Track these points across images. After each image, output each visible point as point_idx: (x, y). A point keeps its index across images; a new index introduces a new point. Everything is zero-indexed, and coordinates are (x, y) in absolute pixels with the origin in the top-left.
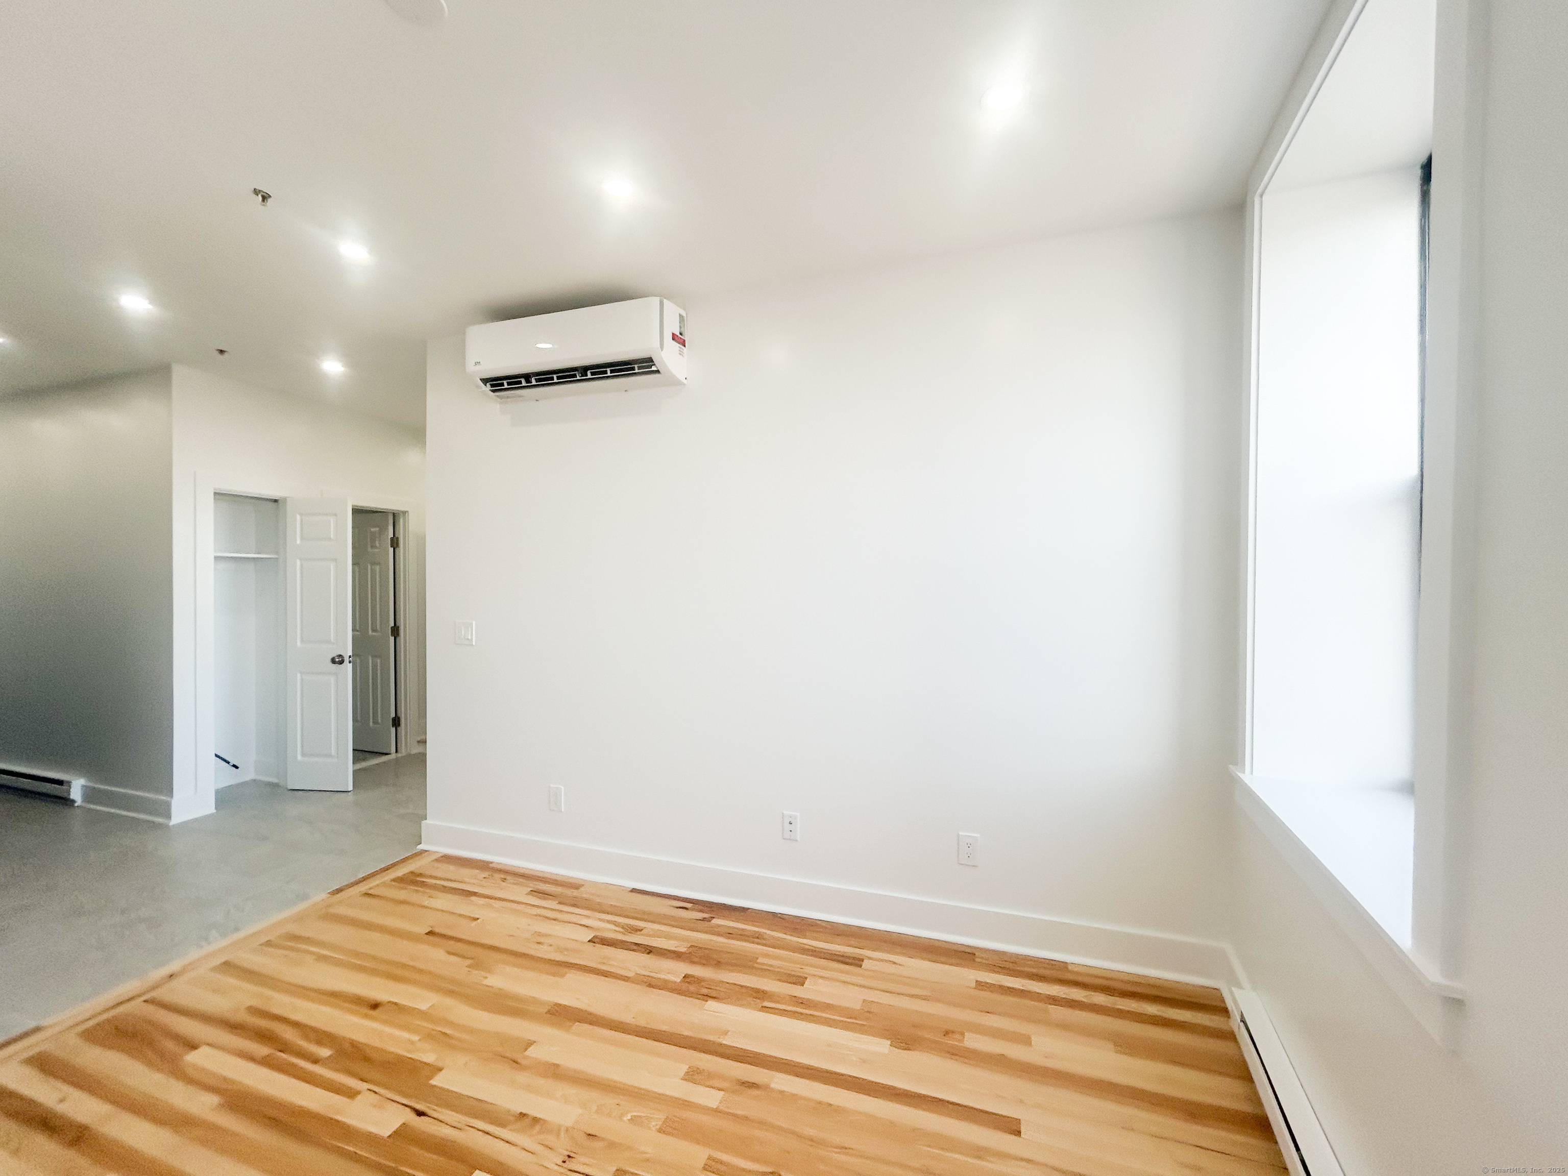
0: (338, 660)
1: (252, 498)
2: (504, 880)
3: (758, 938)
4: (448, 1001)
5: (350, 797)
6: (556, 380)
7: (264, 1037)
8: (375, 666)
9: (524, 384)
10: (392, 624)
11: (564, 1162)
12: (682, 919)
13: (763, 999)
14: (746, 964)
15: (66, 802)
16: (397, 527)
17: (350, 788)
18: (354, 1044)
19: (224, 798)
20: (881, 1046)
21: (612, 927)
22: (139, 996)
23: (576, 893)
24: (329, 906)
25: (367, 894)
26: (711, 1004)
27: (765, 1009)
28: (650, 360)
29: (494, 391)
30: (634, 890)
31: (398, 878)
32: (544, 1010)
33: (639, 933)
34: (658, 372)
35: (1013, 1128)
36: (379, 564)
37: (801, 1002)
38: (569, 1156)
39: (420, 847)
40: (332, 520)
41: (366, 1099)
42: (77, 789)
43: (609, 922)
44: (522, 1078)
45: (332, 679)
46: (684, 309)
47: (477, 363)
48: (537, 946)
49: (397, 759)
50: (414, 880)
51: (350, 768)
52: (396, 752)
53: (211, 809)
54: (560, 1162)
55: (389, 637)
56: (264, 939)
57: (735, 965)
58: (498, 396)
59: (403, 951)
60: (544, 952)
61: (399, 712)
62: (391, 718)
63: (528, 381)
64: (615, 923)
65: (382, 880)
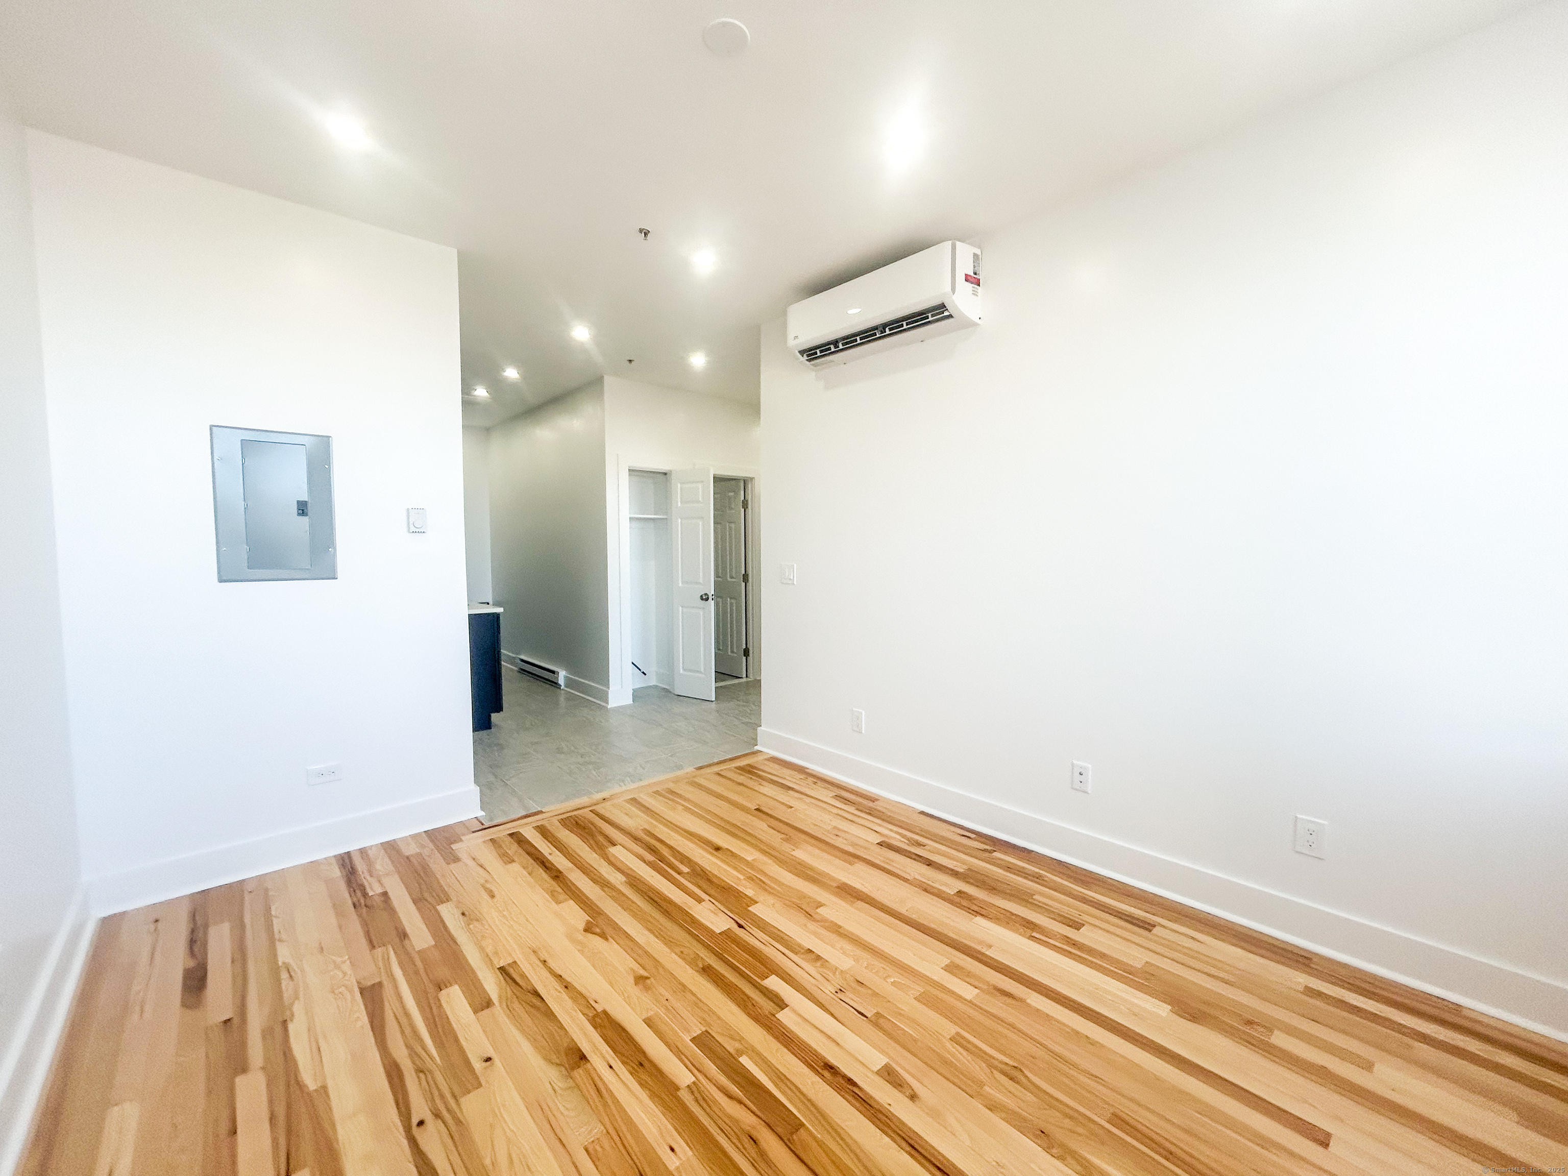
0: (705, 598)
1: (651, 472)
2: (815, 783)
3: (1037, 878)
4: (765, 859)
5: (713, 705)
6: (859, 341)
7: (652, 850)
8: (731, 604)
9: (833, 349)
10: (743, 572)
11: (836, 992)
12: (964, 846)
13: (1033, 930)
14: (1024, 898)
15: (555, 684)
16: (746, 490)
17: (714, 699)
18: (703, 871)
19: (637, 695)
20: (1163, 1010)
21: (898, 837)
22: (587, 807)
23: (871, 804)
24: (695, 777)
25: (719, 774)
26: (979, 920)
27: (1032, 938)
28: (942, 307)
29: (809, 360)
30: (922, 813)
31: (740, 767)
32: (835, 885)
33: (922, 847)
34: (950, 316)
35: (1323, 1140)
36: (734, 522)
37: (1074, 944)
38: (840, 990)
39: (756, 748)
40: (700, 486)
41: (706, 905)
42: (562, 676)
43: (897, 833)
44: (812, 926)
45: (701, 613)
46: (979, 247)
47: (796, 337)
48: (835, 837)
49: (747, 682)
50: (749, 770)
51: (713, 685)
52: (747, 677)
53: (630, 701)
54: (834, 992)
55: (741, 583)
56: (655, 789)
57: (1011, 895)
58: (813, 365)
59: (738, 817)
60: (839, 842)
61: (748, 646)
62: (743, 650)
63: (836, 347)
64: (904, 836)
65: (729, 766)
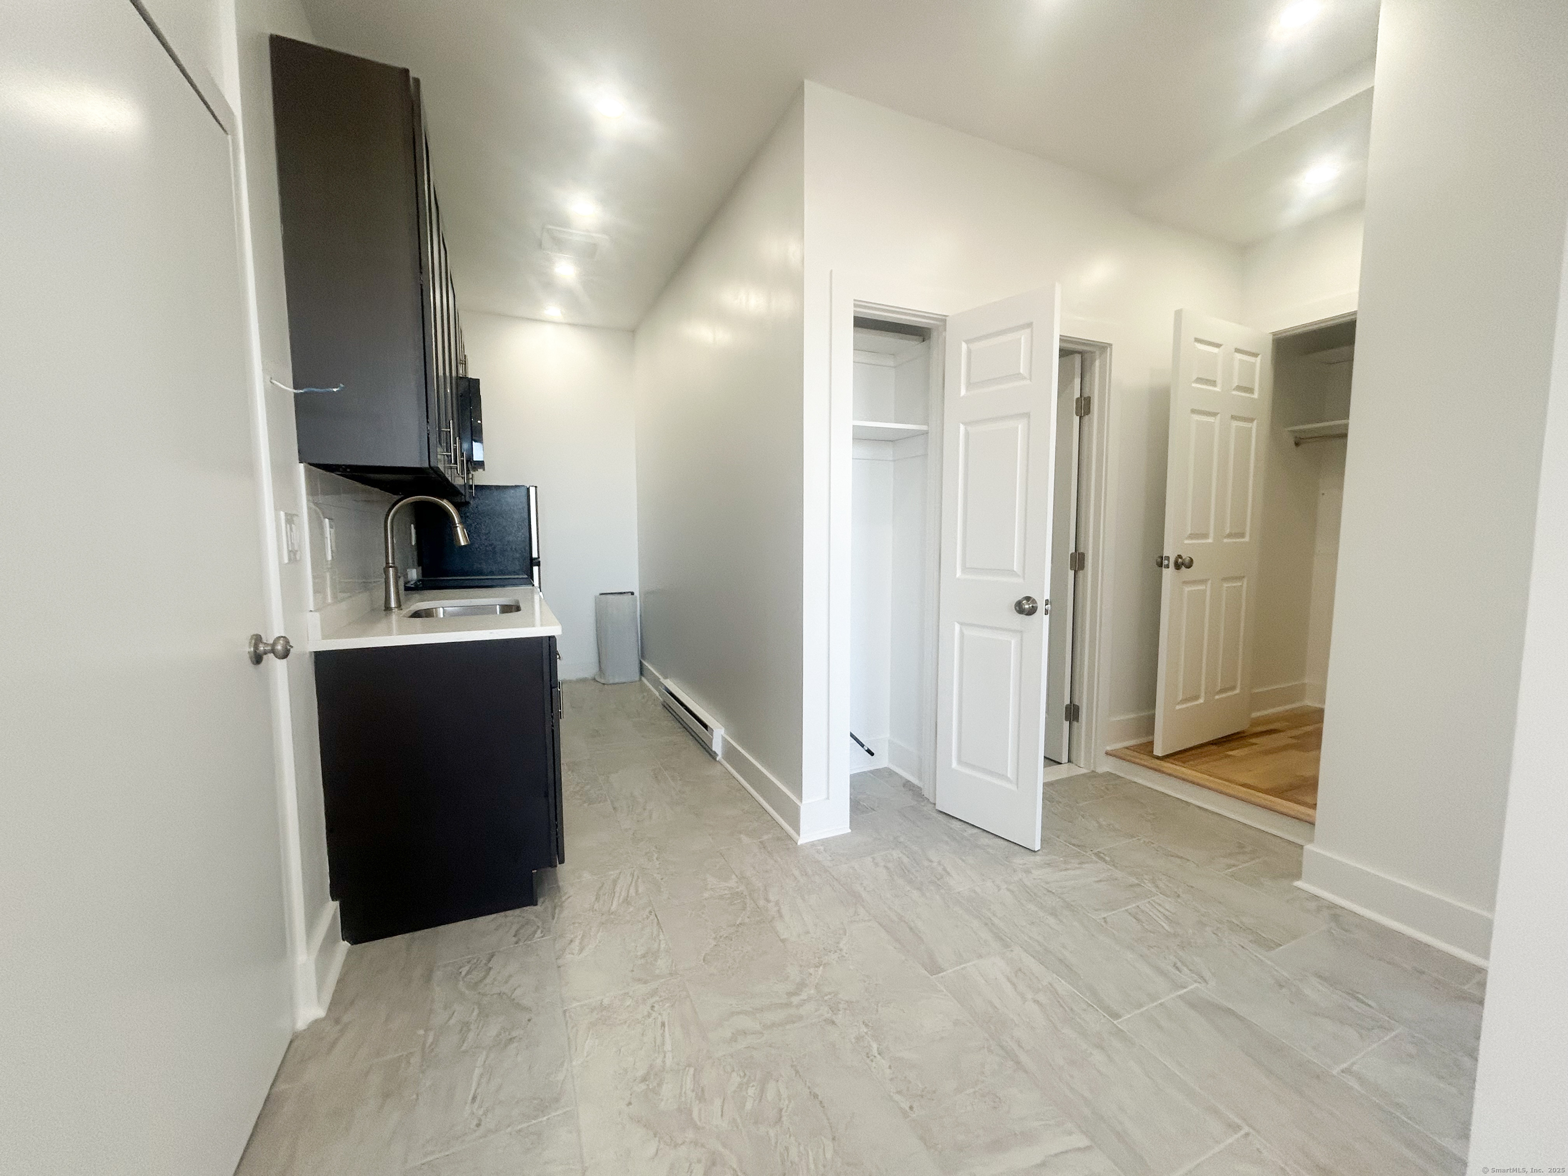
0: (1025, 608)
5: (1037, 860)
10: (1072, 549)
15: (707, 753)
16: (1086, 378)
17: (1038, 847)
40: (1022, 336)
42: (719, 738)
45: (1014, 642)
49: (1070, 774)
52: (1070, 762)
53: (847, 824)
55: (1068, 571)
61: (1076, 698)
62: (1065, 705)
